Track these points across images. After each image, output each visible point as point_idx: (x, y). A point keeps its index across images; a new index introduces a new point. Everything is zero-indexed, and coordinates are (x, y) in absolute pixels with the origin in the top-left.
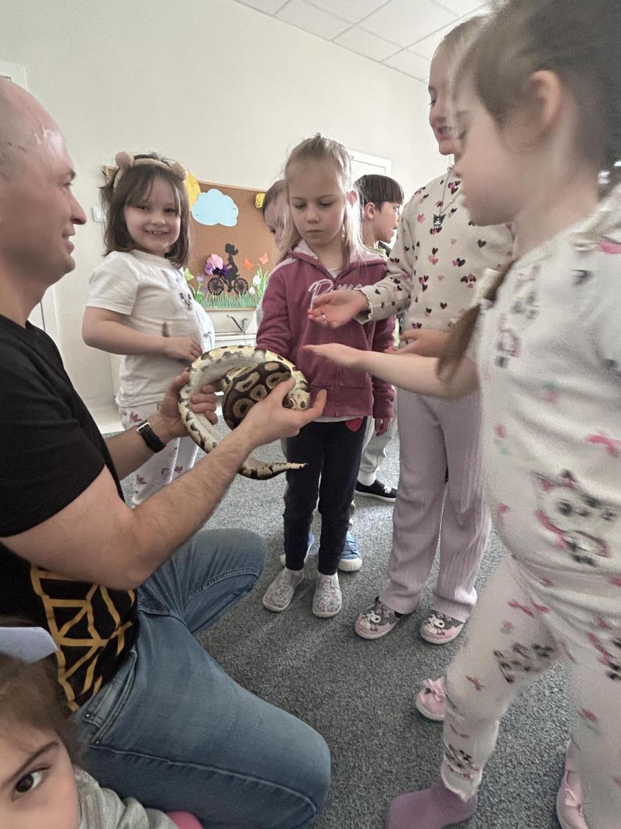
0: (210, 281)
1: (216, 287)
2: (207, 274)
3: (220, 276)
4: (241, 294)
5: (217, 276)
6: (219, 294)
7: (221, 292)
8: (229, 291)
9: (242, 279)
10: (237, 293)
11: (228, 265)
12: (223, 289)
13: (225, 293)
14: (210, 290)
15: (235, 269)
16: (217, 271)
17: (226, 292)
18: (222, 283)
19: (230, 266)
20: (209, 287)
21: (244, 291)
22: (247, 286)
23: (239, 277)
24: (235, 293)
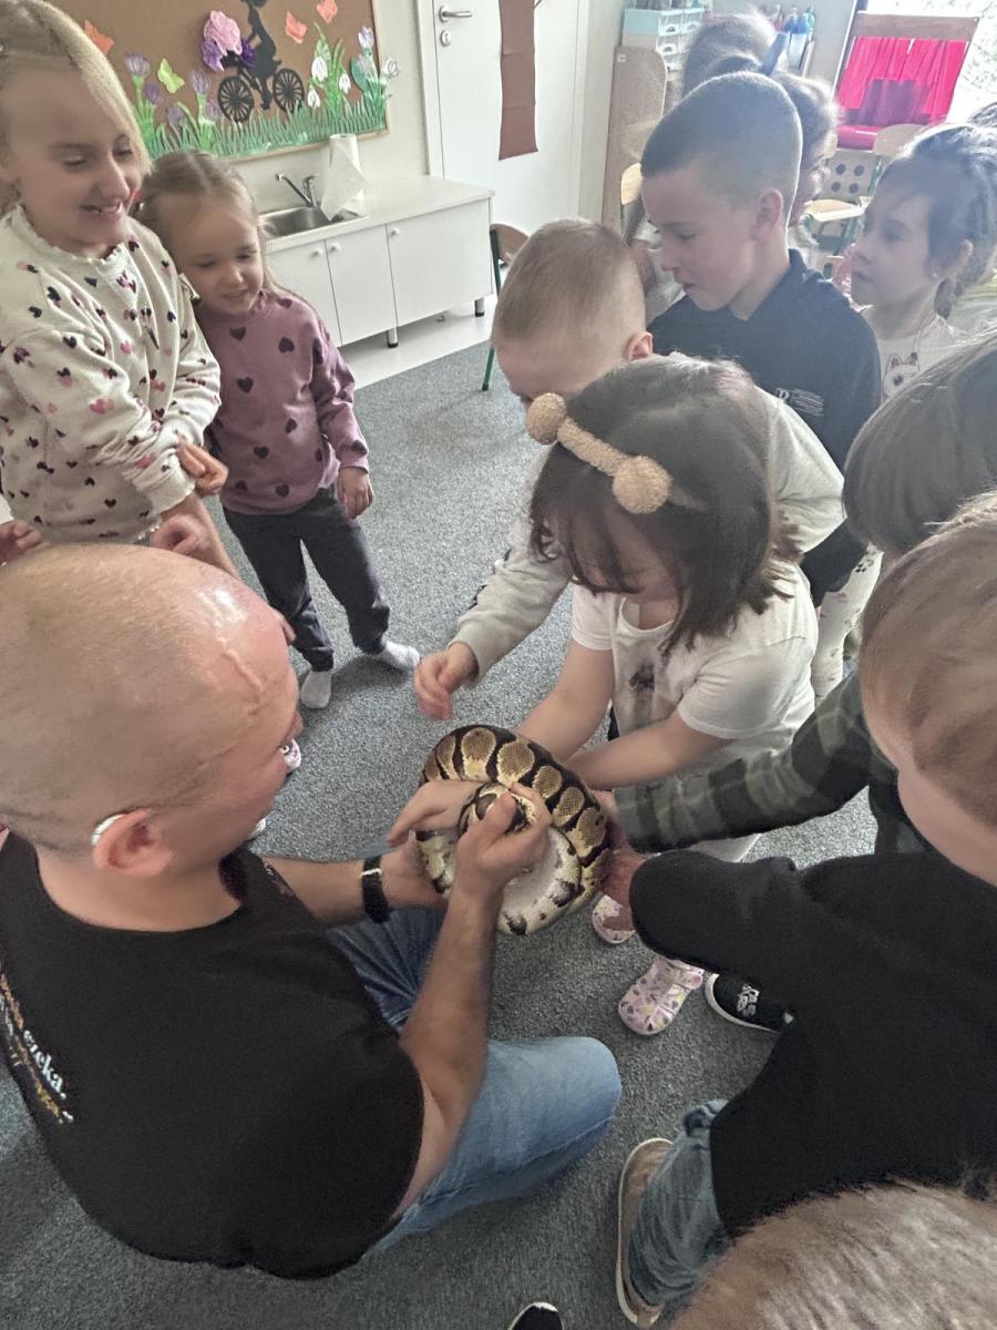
0: (221, 88)
1: (236, 102)
2: (212, 71)
3: (240, 72)
4: (292, 112)
5: (233, 72)
6: (247, 117)
7: (249, 112)
8: (266, 106)
9: (289, 71)
10: (283, 109)
11: (252, 37)
12: (252, 106)
13: (257, 113)
14: (224, 111)
15: (268, 47)
16: (230, 59)
17: (260, 110)
18: (246, 89)
19: (257, 41)
20: (221, 104)
21: (297, 102)
22: (302, 88)
23: (280, 68)
24: (278, 109)
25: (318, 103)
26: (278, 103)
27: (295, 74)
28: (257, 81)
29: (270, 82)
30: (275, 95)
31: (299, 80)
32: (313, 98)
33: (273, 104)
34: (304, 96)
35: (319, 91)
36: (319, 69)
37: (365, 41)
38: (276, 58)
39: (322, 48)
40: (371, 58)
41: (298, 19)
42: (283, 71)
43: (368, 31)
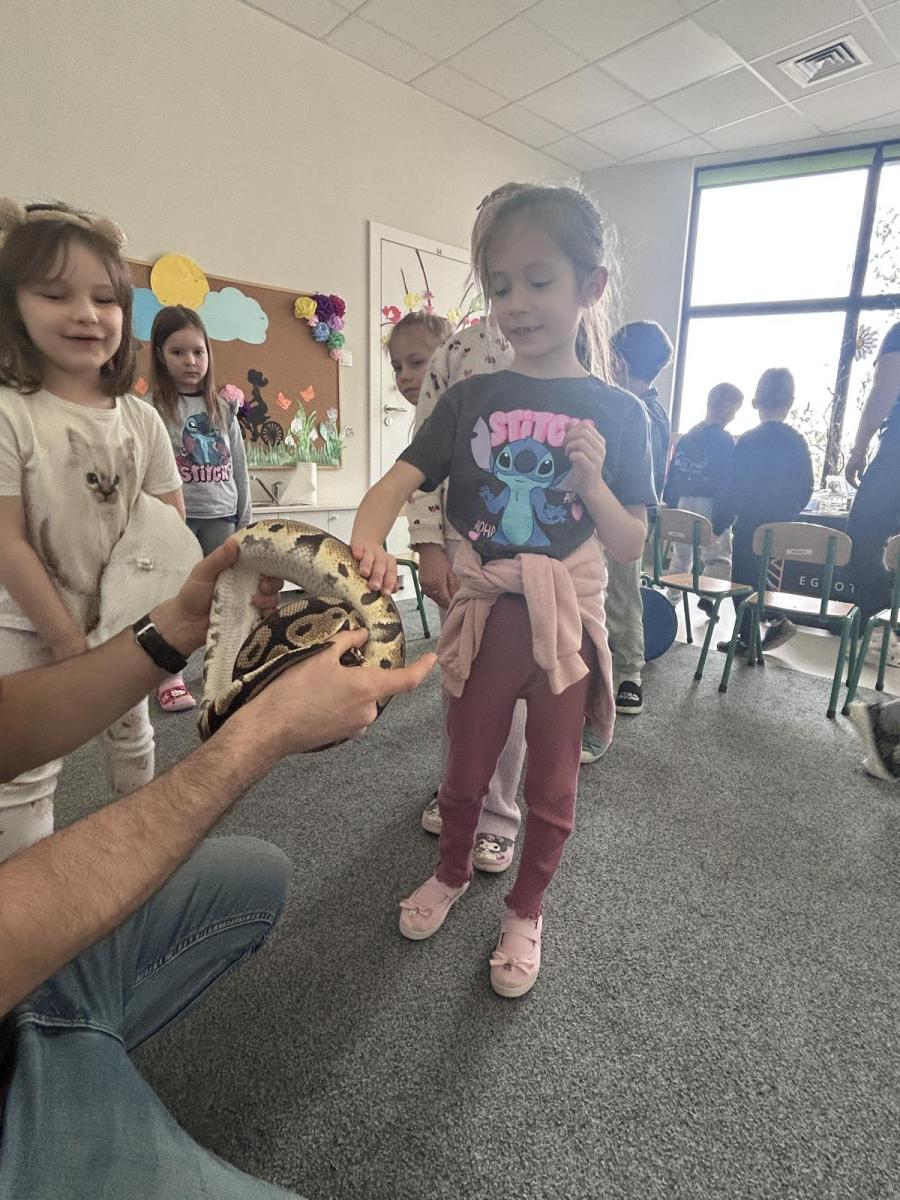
4: (273, 446)
9: (275, 423)
10: (266, 443)
11: (253, 401)
15: (263, 408)
19: (255, 404)
21: (277, 441)
22: (282, 433)
23: (268, 420)
24: (263, 443)
25: (293, 443)
26: (264, 440)
27: (278, 425)
28: (251, 425)
29: (260, 427)
30: (262, 435)
31: (281, 428)
32: (289, 440)
33: (259, 439)
34: (283, 438)
35: (294, 436)
36: (297, 425)
37: (332, 415)
38: (266, 415)
39: (301, 414)
40: (334, 424)
41: (286, 397)
42: (271, 423)
43: (335, 411)
